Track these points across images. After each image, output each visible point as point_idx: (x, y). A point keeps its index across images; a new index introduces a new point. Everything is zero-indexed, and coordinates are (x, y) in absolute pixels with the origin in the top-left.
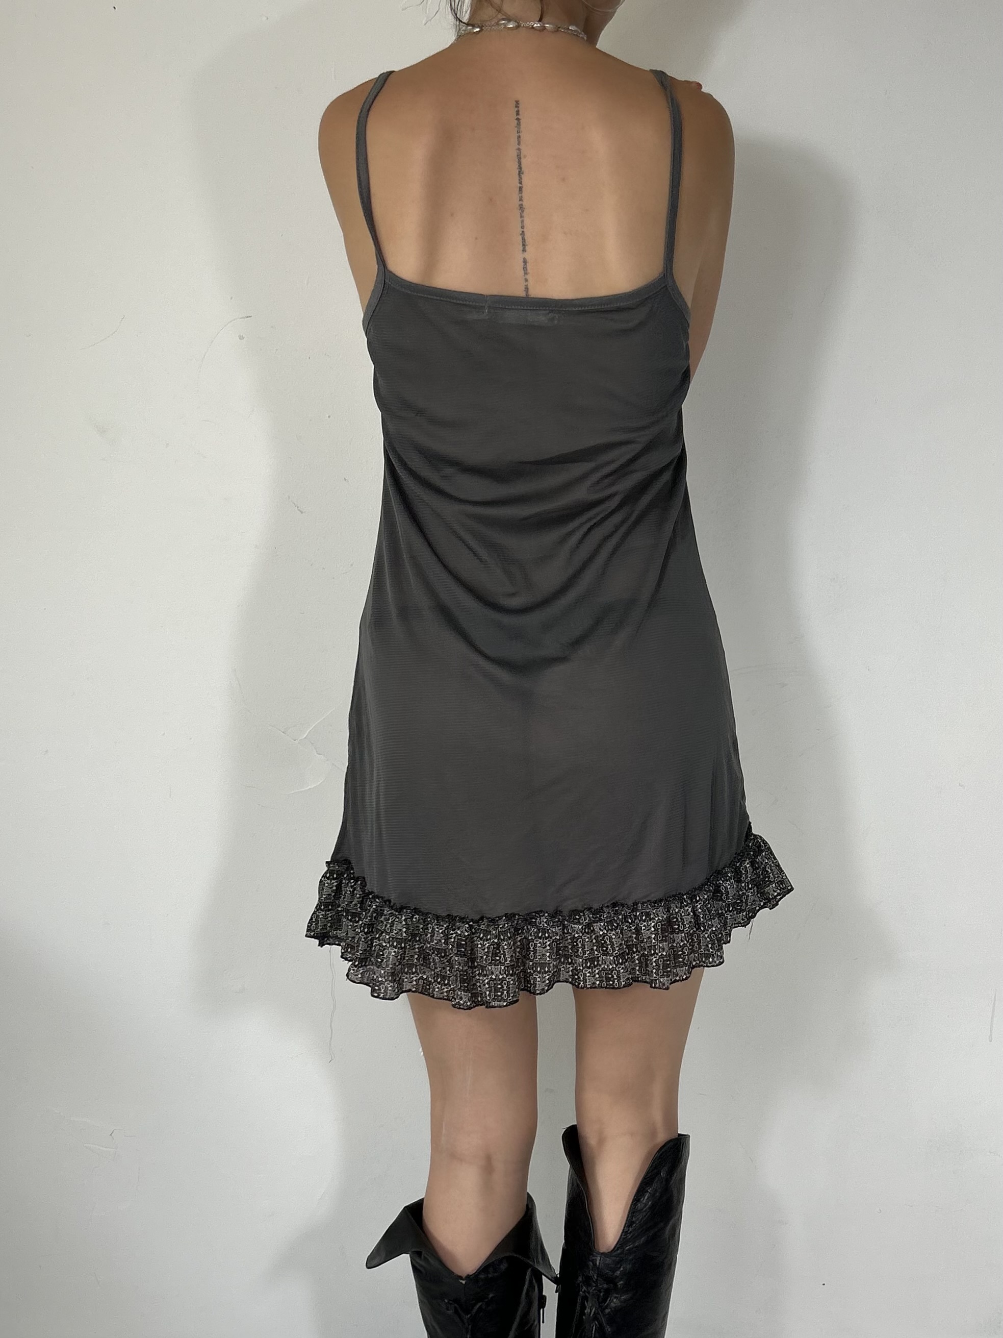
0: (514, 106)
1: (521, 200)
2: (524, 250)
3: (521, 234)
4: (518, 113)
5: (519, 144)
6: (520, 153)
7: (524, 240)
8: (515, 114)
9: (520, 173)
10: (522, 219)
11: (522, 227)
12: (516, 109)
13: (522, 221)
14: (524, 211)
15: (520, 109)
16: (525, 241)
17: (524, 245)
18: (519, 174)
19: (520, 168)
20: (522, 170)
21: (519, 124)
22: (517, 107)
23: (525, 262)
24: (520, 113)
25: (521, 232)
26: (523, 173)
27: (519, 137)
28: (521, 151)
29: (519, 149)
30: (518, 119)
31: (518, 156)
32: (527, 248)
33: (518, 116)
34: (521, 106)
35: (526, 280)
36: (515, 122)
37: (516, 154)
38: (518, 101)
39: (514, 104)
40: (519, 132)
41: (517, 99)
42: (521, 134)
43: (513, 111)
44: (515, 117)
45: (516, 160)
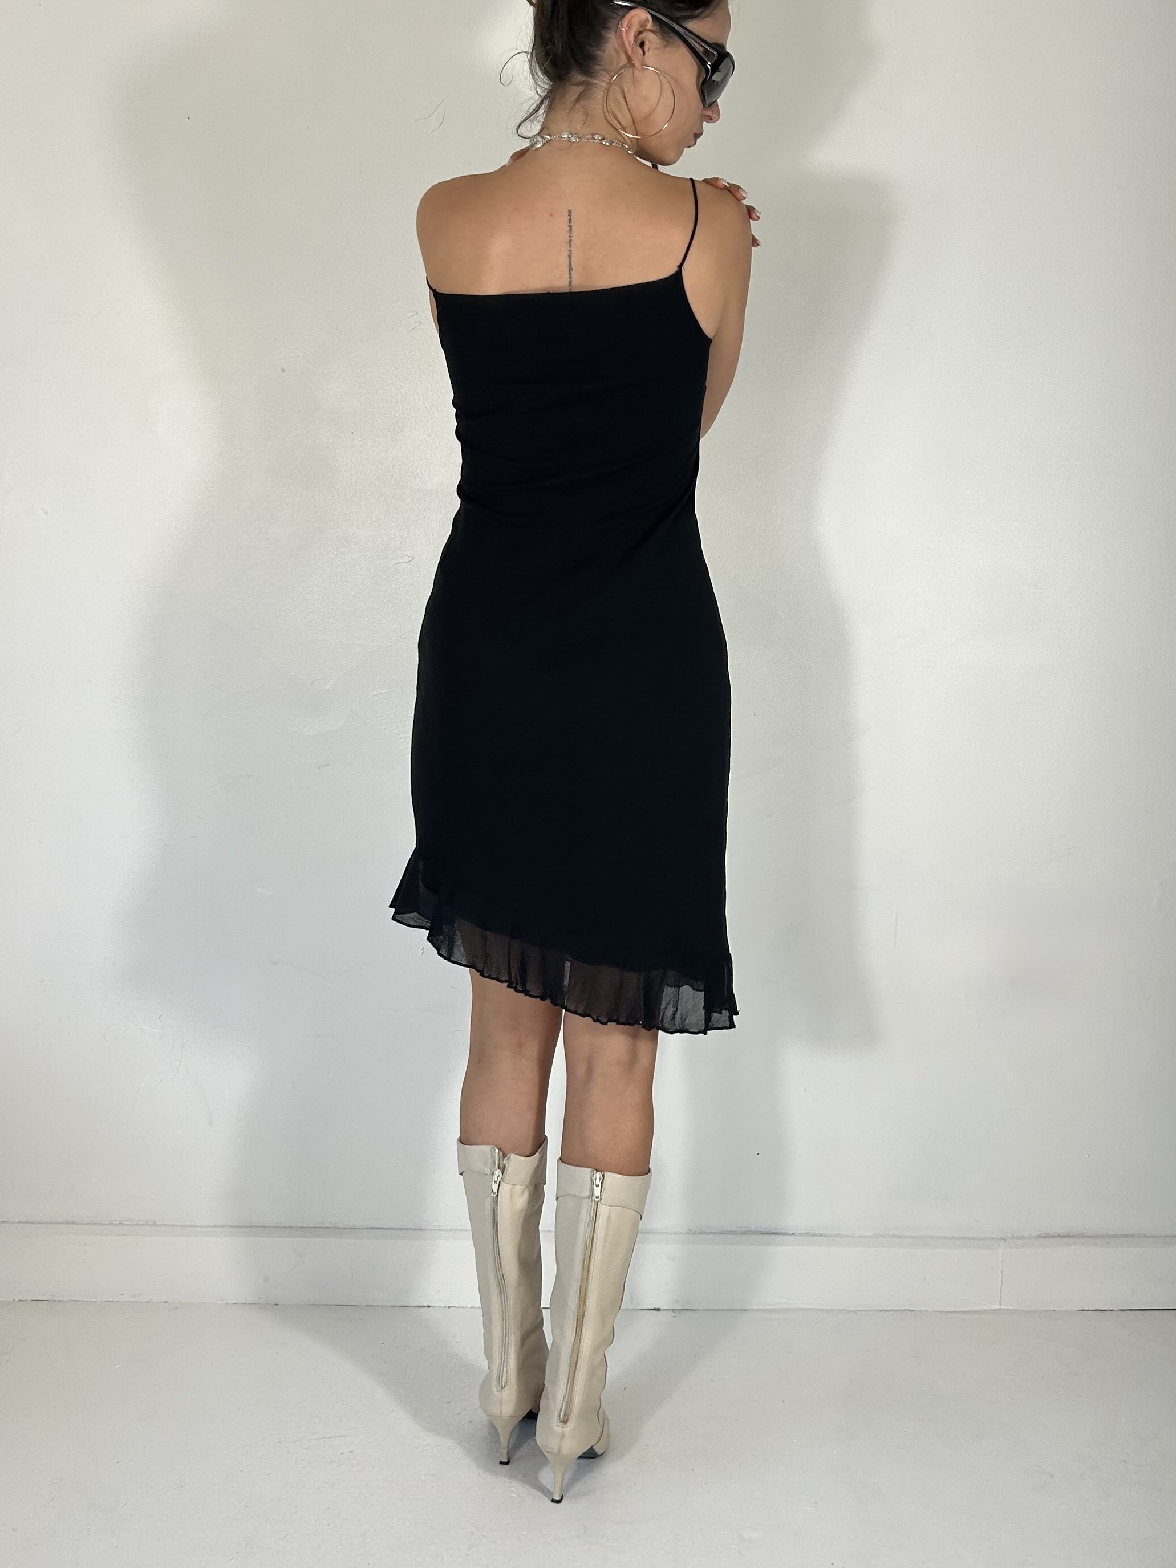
0: (567, 215)
4: (570, 221)
5: (570, 247)
6: (571, 253)
8: (568, 221)
12: (569, 218)
15: (572, 217)
18: (569, 272)
19: (570, 265)
20: (573, 267)
21: (571, 230)
22: (570, 215)
24: (572, 220)
26: (572, 270)
27: (571, 240)
28: (572, 252)
29: (570, 251)
30: (570, 226)
31: (569, 256)
33: (571, 224)
34: (572, 214)
36: (568, 228)
37: (567, 255)
38: (571, 210)
39: (567, 214)
40: (570, 236)
41: (570, 209)
42: (573, 239)
43: (567, 218)
44: (567, 224)
45: (568, 259)
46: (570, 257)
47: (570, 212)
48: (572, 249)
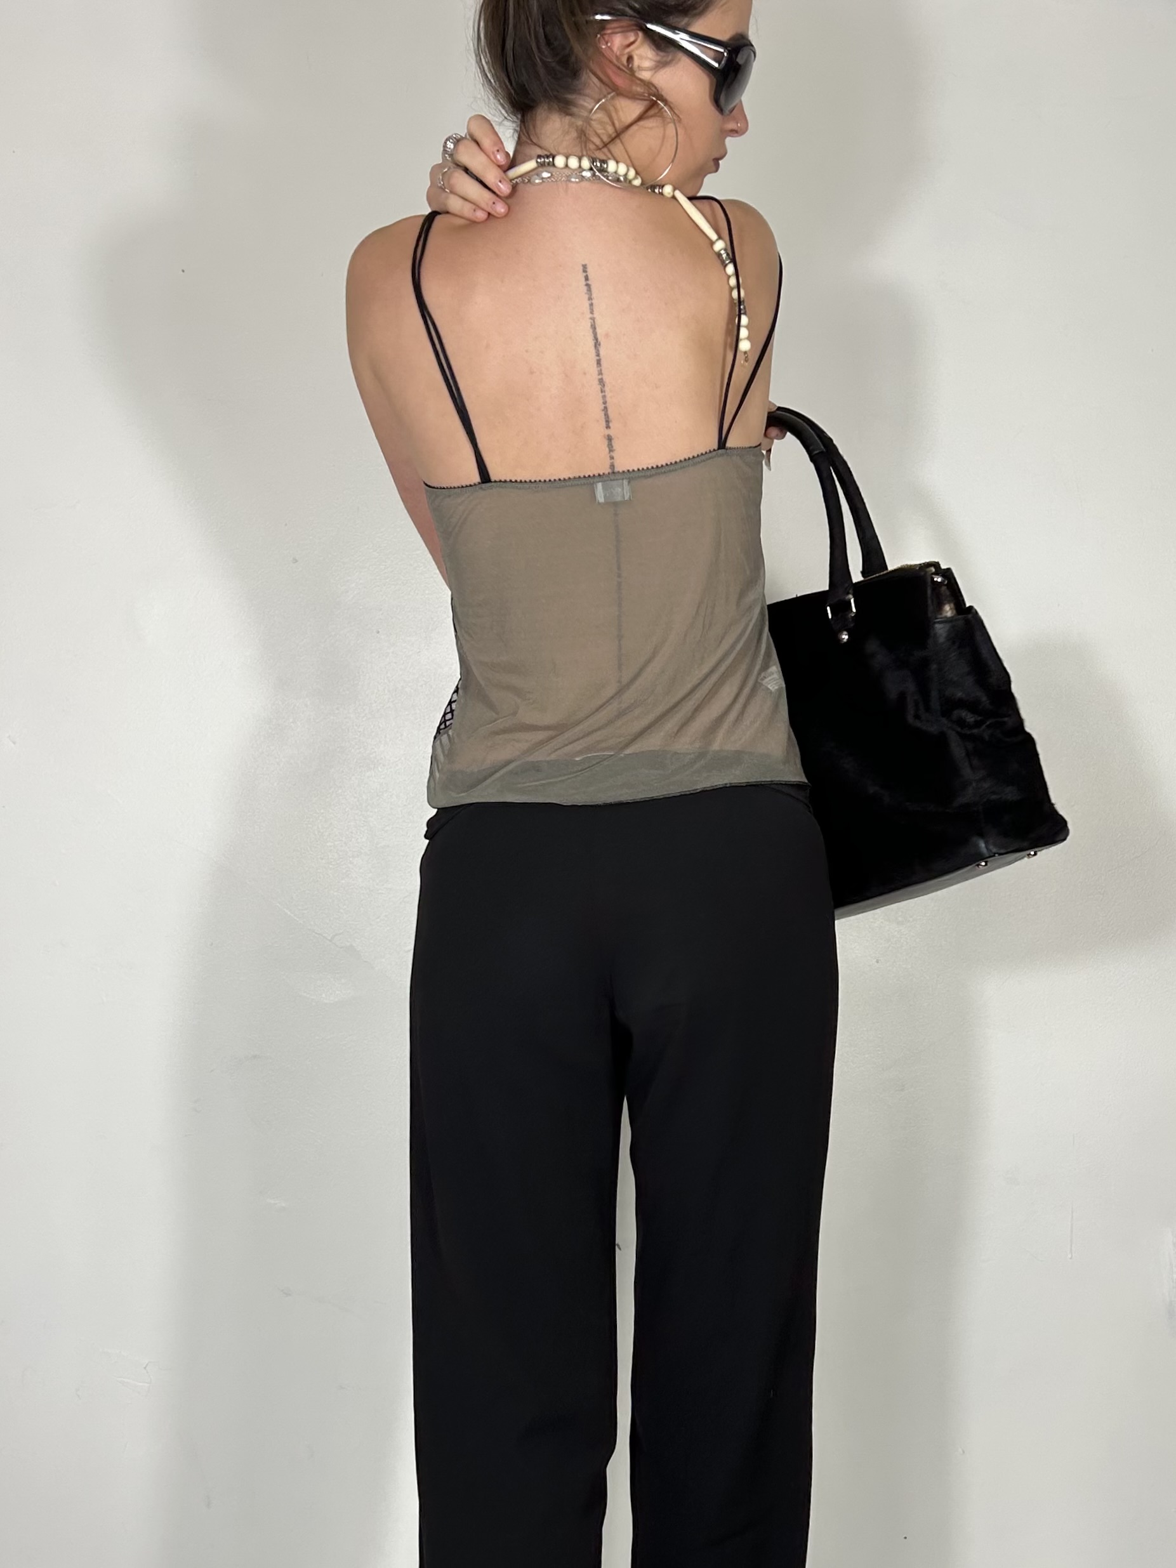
0: (581, 271)
1: (600, 373)
2: (608, 427)
3: (603, 410)
4: (587, 278)
5: (592, 312)
6: (594, 322)
7: (607, 415)
8: (584, 279)
9: (597, 344)
10: (603, 394)
11: (605, 403)
12: (585, 274)
13: (604, 397)
14: (604, 385)
15: (588, 273)
16: (608, 417)
17: (608, 421)
18: (596, 346)
19: (596, 339)
20: (599, 340)
21: (589, 290)
22: (585, 271)
23: (609, 439)
24: (590, 277)
25: (603, 408)
26: (600, 345)
27: (591, 305)
28: (596, 320)
29: (593, 319)
30: (588, 285)
31: (592, 325)
32: (611, 425)
33: (587, 282)
34: (589, 270)
35: (612, 458)
36: (585, 288)
37: (590, 324)
38: (586, 265)
39: (581, 268)
40: (590, 299)
41: (584, 263)
42: (593, 301)
43: (582, 276)
44: (584, 283)
45: (591, 331)
46: (594, 327)
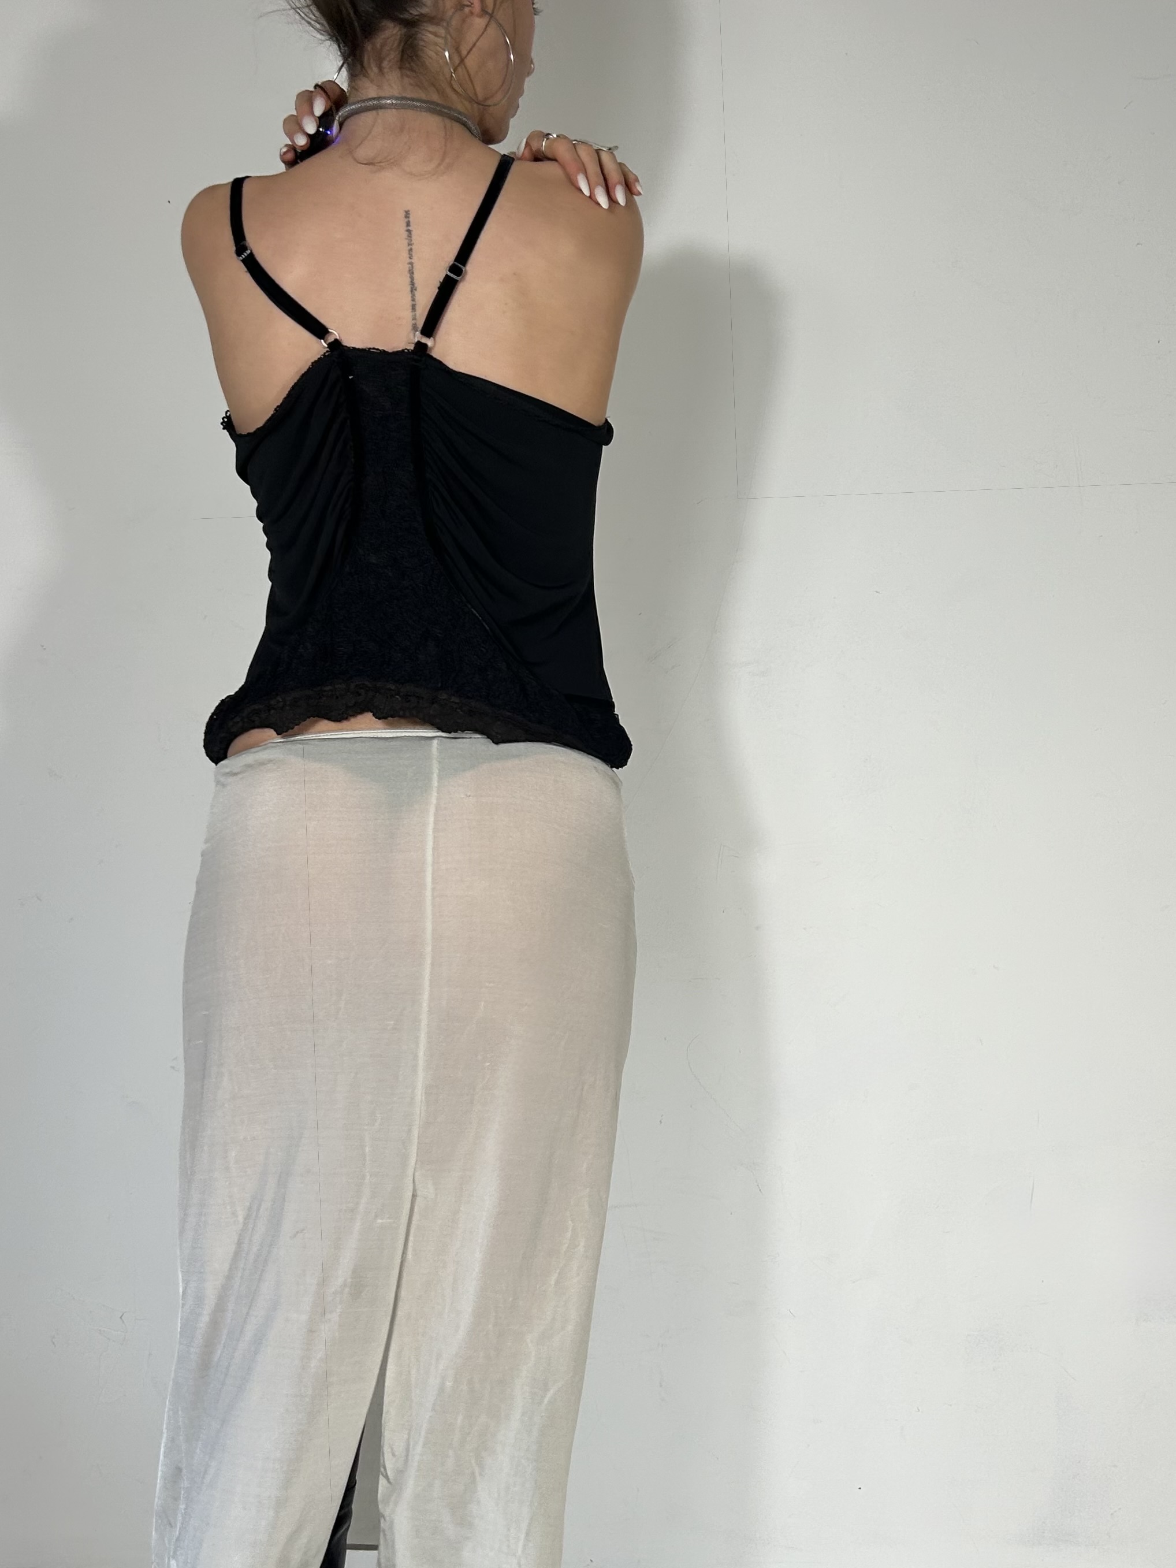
47: (407, 214)
48: (413, 261)
